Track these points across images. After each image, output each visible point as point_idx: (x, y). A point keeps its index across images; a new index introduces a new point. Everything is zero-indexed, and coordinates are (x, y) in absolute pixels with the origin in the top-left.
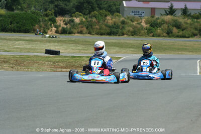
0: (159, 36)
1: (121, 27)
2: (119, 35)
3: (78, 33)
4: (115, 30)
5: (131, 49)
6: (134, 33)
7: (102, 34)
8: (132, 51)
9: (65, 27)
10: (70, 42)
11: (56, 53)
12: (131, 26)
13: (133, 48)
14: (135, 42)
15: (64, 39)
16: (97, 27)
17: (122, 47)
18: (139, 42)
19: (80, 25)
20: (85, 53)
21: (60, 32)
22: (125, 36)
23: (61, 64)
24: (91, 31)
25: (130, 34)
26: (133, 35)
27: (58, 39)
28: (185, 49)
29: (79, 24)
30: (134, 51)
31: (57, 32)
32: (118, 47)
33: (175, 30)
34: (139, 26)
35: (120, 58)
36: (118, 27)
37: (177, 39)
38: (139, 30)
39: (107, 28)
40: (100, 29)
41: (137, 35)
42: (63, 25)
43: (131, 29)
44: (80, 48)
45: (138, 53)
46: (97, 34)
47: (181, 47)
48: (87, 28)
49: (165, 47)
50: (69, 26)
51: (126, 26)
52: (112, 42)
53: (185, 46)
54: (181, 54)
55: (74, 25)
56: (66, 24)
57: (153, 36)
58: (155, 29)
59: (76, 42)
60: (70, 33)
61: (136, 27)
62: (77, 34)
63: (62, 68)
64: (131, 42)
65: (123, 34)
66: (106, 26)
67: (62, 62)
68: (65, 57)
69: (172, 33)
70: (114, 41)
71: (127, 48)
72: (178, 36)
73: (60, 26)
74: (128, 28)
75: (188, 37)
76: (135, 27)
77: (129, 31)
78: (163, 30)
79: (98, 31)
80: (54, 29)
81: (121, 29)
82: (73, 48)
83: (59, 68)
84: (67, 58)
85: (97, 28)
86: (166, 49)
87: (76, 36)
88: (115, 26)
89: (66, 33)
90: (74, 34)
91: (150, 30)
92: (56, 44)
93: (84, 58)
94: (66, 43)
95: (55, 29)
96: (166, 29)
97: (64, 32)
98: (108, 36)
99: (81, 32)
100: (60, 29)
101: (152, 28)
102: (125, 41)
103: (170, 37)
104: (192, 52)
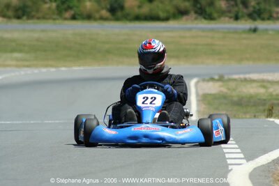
0: (89, 17)
5: (15, 55)
6: (22, 12)
8: (17, 59)
13: (21, 51)
14: (26, 35)
18: (36, 35)
25: (11, 13)
26: (19, 18)
30: (25, 60)
33: (130, 1)
37: (137, 24)
41: (30, 17)
45: (36, 66)
49: (107, 46)
57: (74, 18)
58: (78, 1)
64: (16, 35)
69: (122, 8)
71: (5, 51)
72: (138, 18)
75: (167, 19)
77: (8, 6)
86: (108, 52)
91: (63, 2)
103: (117, 19)
104: (177, 58)
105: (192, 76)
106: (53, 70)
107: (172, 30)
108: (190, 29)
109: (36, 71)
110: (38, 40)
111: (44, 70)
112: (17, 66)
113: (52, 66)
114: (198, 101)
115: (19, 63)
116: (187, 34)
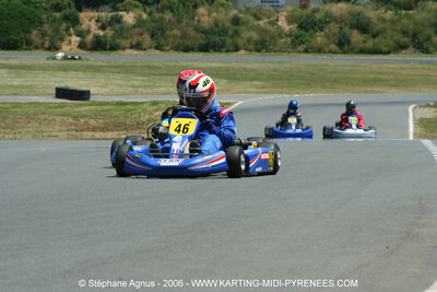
0: (319, 51)
1: (230, 33)
2: (227, 51)
3: (132, 47)
4: (217, 39)
5: (255, 83)
6: (261, 46)
7: (186, 50)
8: (257, 87)
9: (102, 33)
10: (113, 70)
11: (82, 95)
12: (255, 28)
13: (260, 80)
14: (265, 66)
15: (100, 63)
16: (176, 32)
17: (235, 79)
18: (272, 66)
19: (137, 30)
20: (148, 94)
21: (89, 46)
22: (242, 52)
23: (93, 122)
24: (163, 42)
25: (252, 47)
26: (259, 51)
27: (85, 63)
28: (381, 80)
29: (134, 27)
30: (263, 87)
31: (82, 46)
32: (225, 78)
33: (356, 36)
34: (272, 29)
35: (230, 104)
36: (224, 32)
37: (362, 57)
38: (273, 38)
39: (199, 35)
40: (184, 36)
41: (270, 51)
42: (95, 30)
43: (254, 36)
44: (136, 83)
45: (272, 93)
46: (177, 49)
47: (372, 76)
48: (152, 36)
49: (335, 76)
50: (109, 32)
51: (243, 28)
53: (380, 73)
54: (371, 92)
55: (121, 29)
56: (103, 28)
57: (306, 51)
58: (311, 36)
59: (127, 70)
60: (114, 48)
61: (266, 31)
62: (128, 51)
63: (94, 129)
64: (257, 66)
65: (237, 49)
66: (197, 29)
67: (95, 115)
68: (101, 104)
69: (349, 42)
70: (215, 65)
71: (246, 79)
72: (362, 52)
73: (88, 32)
74: (247, 34)
75: (388, 53)
76: (263, 31)
77: (249, 40)
78: (328, 37)
79: (177, 42)
80: (75, 39)
81: (232, 37)
82: (121, 82)
83: (88, 130)
84: (105, 108)
85: (174, 36)
86: (336, 81)
87: (128, 56)
88: (216, 30)
89: (105, 49)
90: (124, 49)
91: (297, 37)
92: (80, 74)
93: (145, 106)
94: (104, 72)
95: (78, 39)
96: (334, 34)
97: (99, 45)
98: (201, 54)
99: (138, 46)
100: (90, 38)
101: (302, 32)
102: (242, 65)
103: (345, 53)
104: (396, 86)
105: (410, 103)
107: (393, 62)
108: (409, 62)
109: (272, 97)
110: (274, 71)
111: (280, 96)
112: (257, 93)
114: (415, 124)
115: (258, 90)
116: (407, 66)
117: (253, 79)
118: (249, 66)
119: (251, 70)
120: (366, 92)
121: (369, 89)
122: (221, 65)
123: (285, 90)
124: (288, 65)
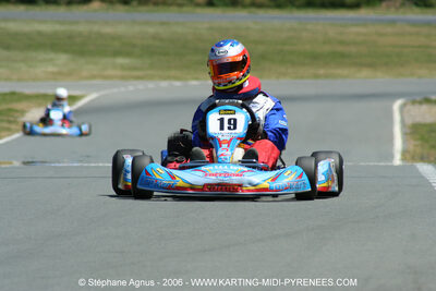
0: (234, 2)
2: (69, 3)
5: (121, 61)
8: (123, 67)
13: (128, 55)
14: (137, 29)
18: (151, 30)
22: (95, 5)
26: (126, 2)
28: (343, 55)
30: (135, 68)
32: (66, 51)
35: (74, 99)
37: (310, 13)
45: (151, 78)
47: (327, 48)
49: (261, 48)
52: (40, 33)
53: (342, 43)
54: (326, 76)
57: (210, 3)
64: (121, 29)
70: (47, 28)
71: (104, 54)
75: (356, 6)
86: (263, 57)
102: (96, 28)
104: (371, 66)
105: (395, 96)
106: (178, 83)
108: (393, 22)
109: (151, 85)
110: (154, 37)
111: (164, 84)
112: (123, 78)
113: (176, 78)
114: (404, 134)
115: (126, 73)
116: (389, 29)
117: (117, 54)
118: (107, 30)
119: (114, 38)
120: (317, 76)
121: (322, 71)
122: (58, 28)
123: (173, 73)
124: (179, 29)
